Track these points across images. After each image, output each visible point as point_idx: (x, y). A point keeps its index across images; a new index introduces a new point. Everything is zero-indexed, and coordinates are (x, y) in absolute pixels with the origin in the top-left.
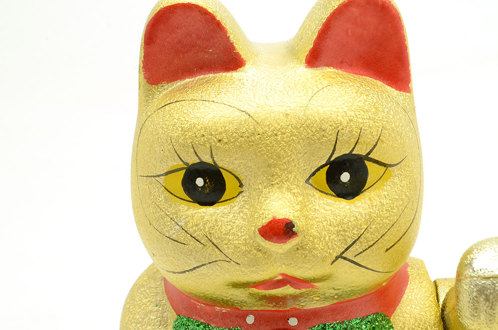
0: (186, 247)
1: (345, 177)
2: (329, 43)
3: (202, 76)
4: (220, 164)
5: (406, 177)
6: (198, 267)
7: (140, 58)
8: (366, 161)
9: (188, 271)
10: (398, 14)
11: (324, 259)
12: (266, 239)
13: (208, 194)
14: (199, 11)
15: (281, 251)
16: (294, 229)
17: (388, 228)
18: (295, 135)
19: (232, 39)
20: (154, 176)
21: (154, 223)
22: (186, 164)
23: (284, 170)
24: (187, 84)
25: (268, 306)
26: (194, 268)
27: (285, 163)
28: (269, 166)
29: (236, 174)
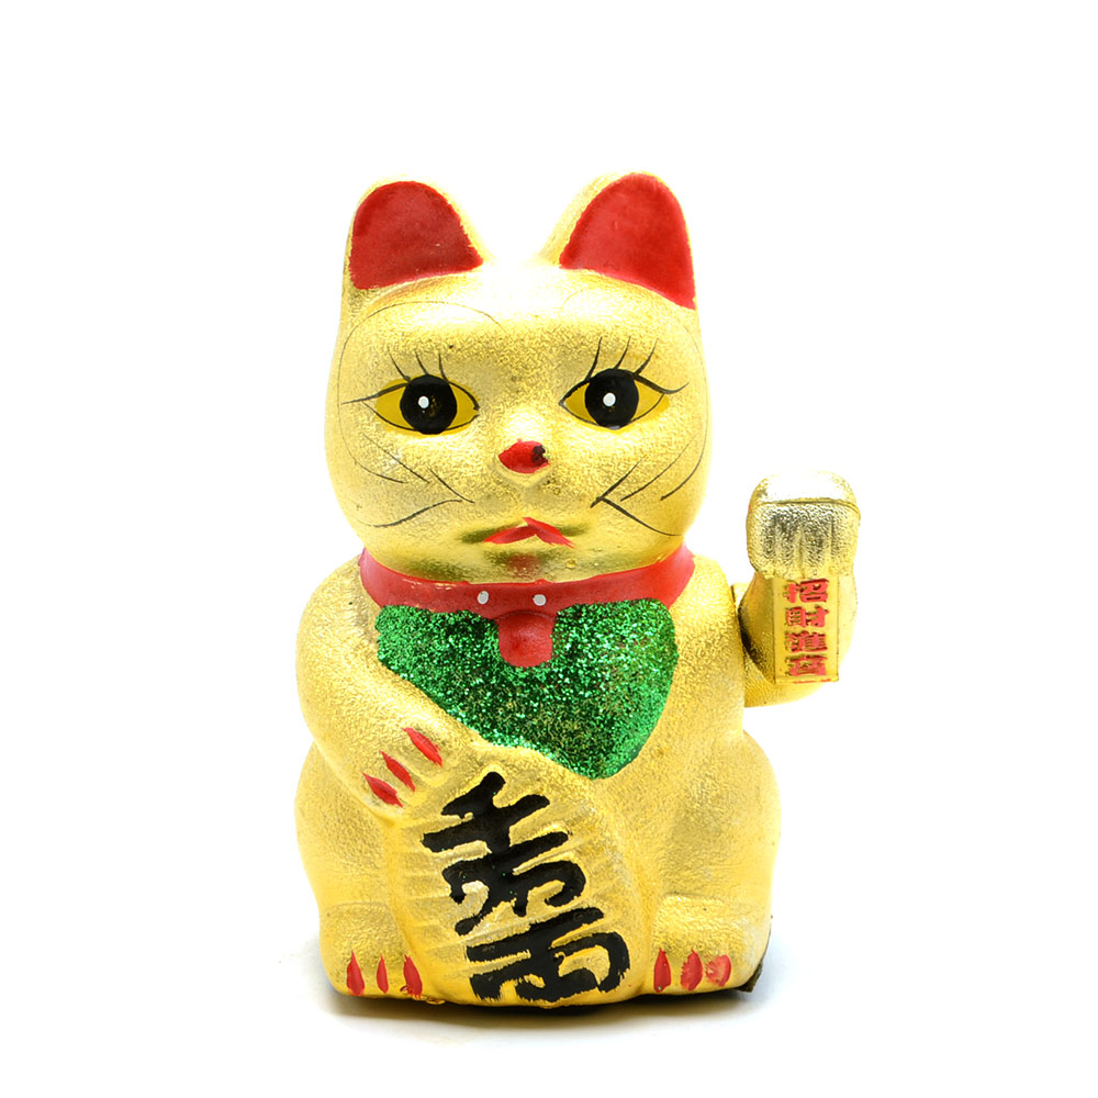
0: (404, 485)
1: (609, 400)
2: (590, 238)
3: (426, 279)
4: (451, 378)
5: (688, 410)
6: (418, 513)
7: (347, 254)
8: (636, 382)
9: (404, 520)
10: (678, 205)
11: (581, 498)
12: (509, 467)
13: (433, 418)
14: (426, 192)
15: (526, 485)
16: (544, 455)
17: (664, 468)
18: (547, 342)
19: (466, 231)
20: (362, 400)
21: (362, 461)
22: (407, 378)
23: (532, 385)
24: (406, 287)
25: (508, 575)
26: (414, 515)
27: (533, 376)
28: (514, 379)
29: (471, 392)
